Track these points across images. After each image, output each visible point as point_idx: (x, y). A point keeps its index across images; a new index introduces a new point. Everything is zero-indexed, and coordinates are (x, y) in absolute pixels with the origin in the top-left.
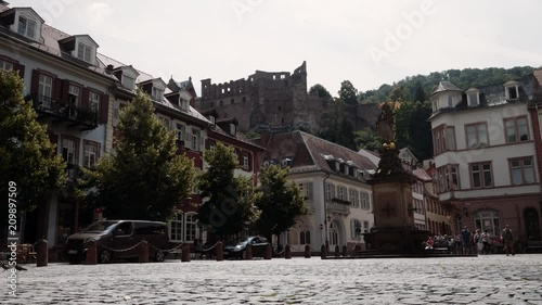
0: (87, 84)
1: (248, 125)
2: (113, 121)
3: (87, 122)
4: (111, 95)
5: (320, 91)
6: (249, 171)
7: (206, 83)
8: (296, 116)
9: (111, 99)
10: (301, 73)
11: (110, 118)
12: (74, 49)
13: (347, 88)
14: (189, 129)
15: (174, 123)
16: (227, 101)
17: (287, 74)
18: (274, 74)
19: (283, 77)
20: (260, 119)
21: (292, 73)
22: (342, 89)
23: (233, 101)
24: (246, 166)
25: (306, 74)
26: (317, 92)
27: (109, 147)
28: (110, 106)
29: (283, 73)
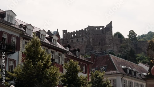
0: (10, 33)
1: (85, 51)
2: (22, 50)
3: (10, 50)
4: (21, 38)
5: (119, 35)
6: (85, 73)
7: (65, 32)
8: (107, 47)
9: (21, 39)
10: (110, 26)
11: (21, 49)
12: (5, 17)
13: (132, 33)
14: (57, 53)
15: (50, 50)
16: (75, 40)
17: (103, 27)
18: (97, 27)
19: (101, 28)
20: (90, 49)
21: (105, 27)
22: (130, 34)
23: (77, 40)
24: (84, 71)
25: (112, 27)
26: (117, 36)
27: (20, 62)
28: (21, 43)
29: (101, 27)
